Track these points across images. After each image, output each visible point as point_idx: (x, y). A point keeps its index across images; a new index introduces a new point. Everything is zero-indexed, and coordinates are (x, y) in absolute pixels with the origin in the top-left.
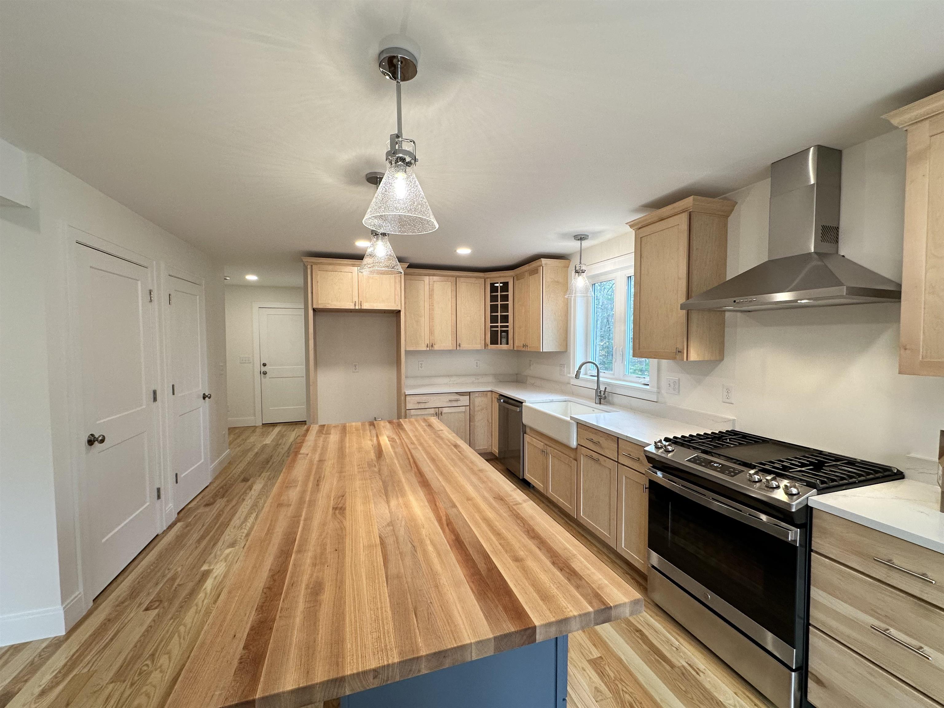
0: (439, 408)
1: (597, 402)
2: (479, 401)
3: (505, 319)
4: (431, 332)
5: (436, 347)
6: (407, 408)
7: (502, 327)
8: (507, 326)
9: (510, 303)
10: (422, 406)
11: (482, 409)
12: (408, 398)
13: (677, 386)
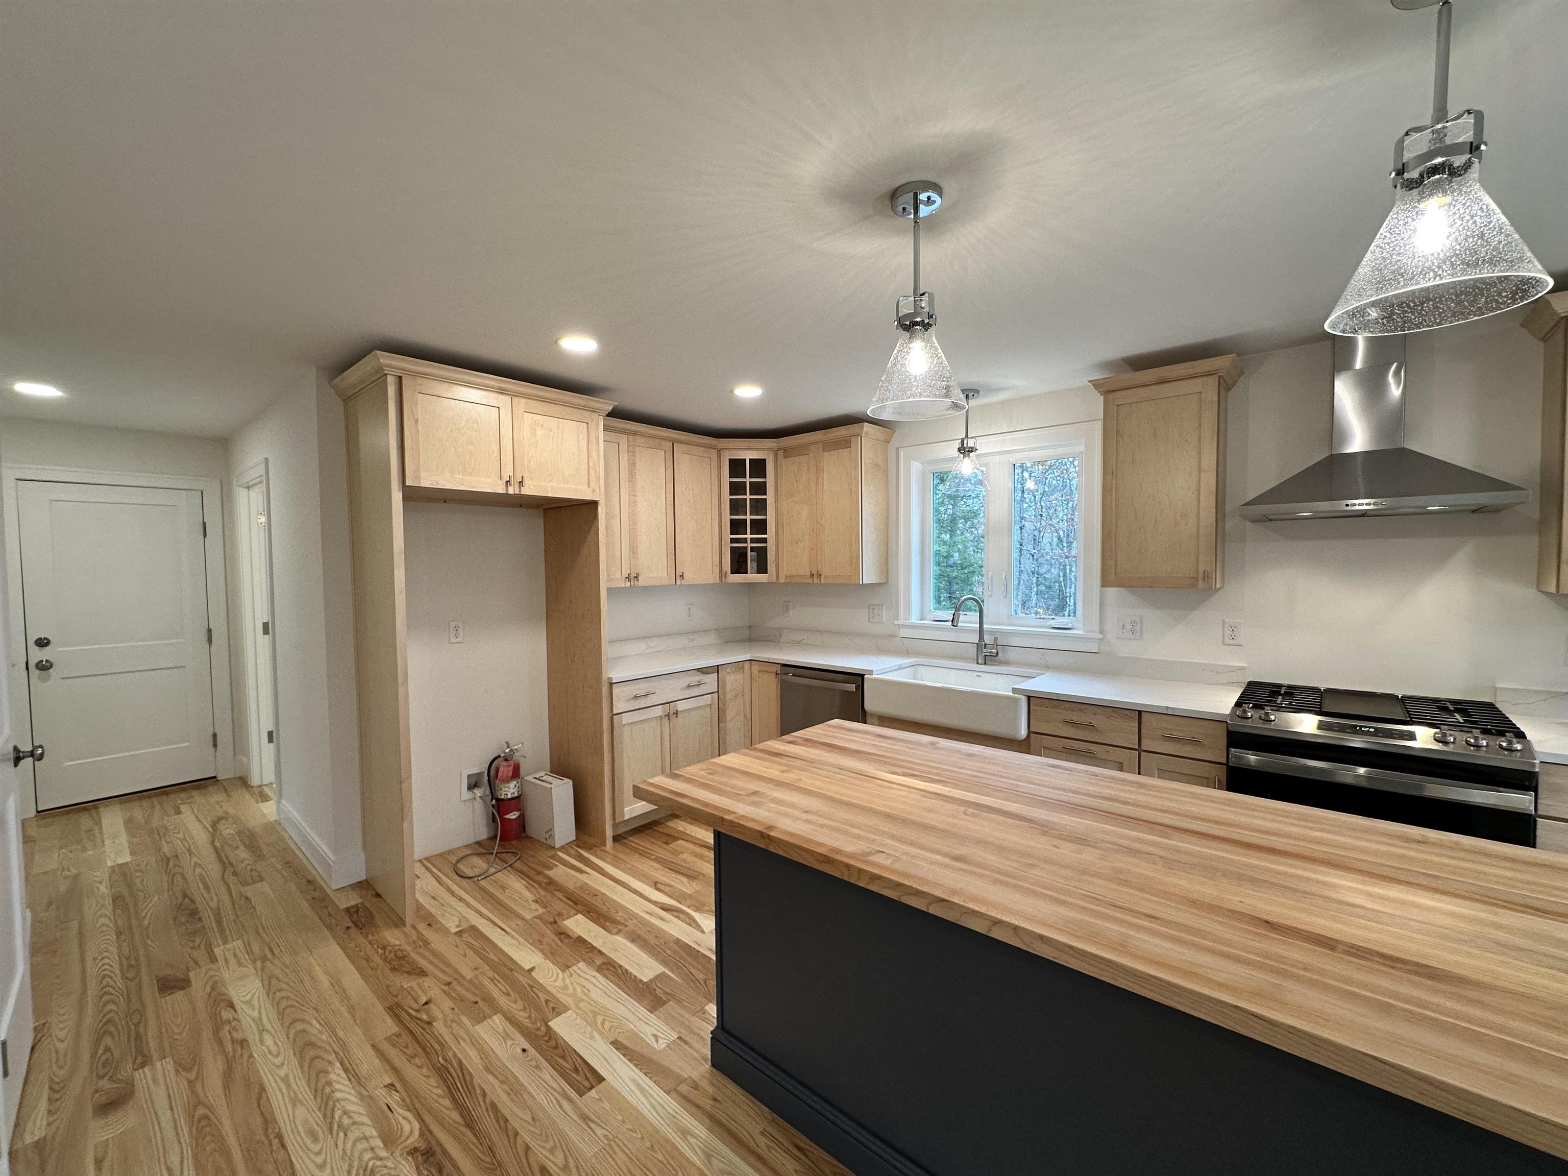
0: (669, 703)
1: (980, 661)
2: (732, 680)
3: (760, 526)
4: (634, 550)
5: (642, 582)
6: (615, 712)
7: (753, 541)
8: (765, 541)
9: (770, 497)
10: (643, 703)
11: (736, 697)
12: (616, 690)
13: (1138, 628)
